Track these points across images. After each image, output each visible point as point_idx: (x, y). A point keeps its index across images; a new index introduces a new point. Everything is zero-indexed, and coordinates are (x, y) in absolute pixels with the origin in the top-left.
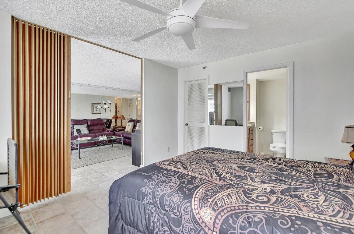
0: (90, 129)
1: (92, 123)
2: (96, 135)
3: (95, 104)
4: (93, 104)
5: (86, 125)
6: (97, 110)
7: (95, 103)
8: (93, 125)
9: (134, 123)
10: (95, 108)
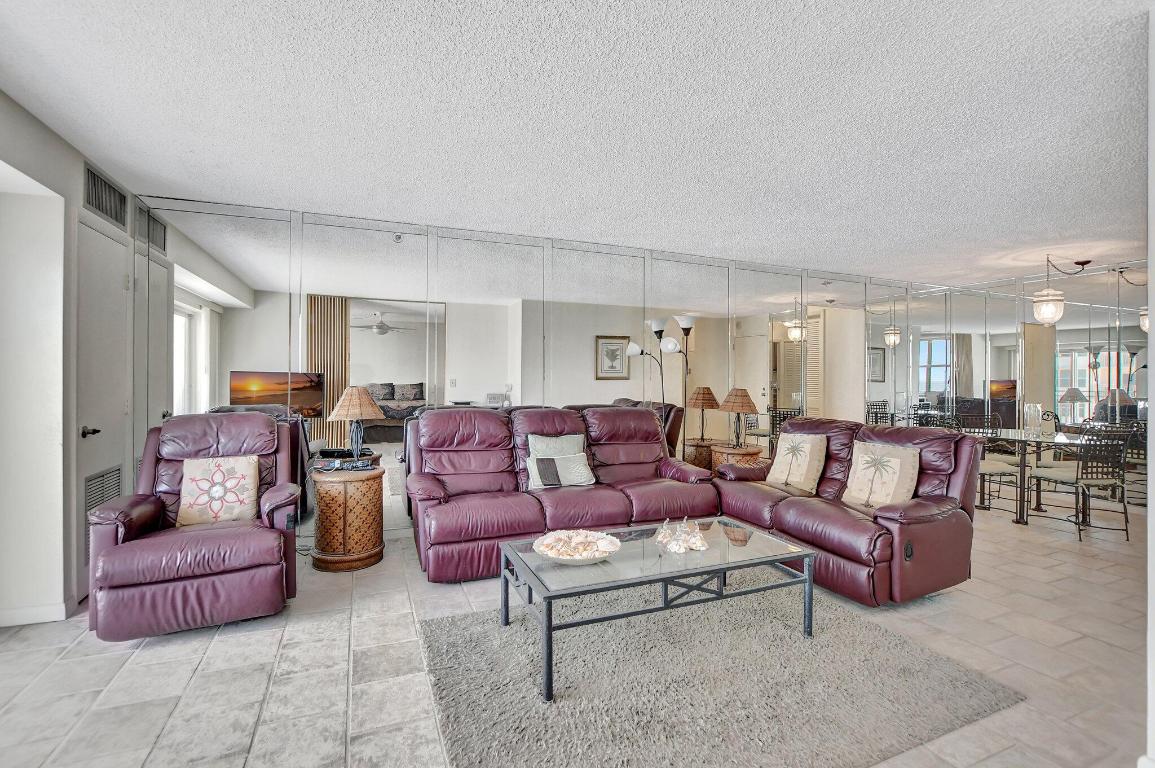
0: (596, 463)
1: (606, 428)
2: (628, 497)
3: (608, 341)
4: (601, 341)
5: (580, 438)
6: (617, 363)
7: (606, 337)
8: (613, 437)
9: (828, 439)
10: (607, 356)
